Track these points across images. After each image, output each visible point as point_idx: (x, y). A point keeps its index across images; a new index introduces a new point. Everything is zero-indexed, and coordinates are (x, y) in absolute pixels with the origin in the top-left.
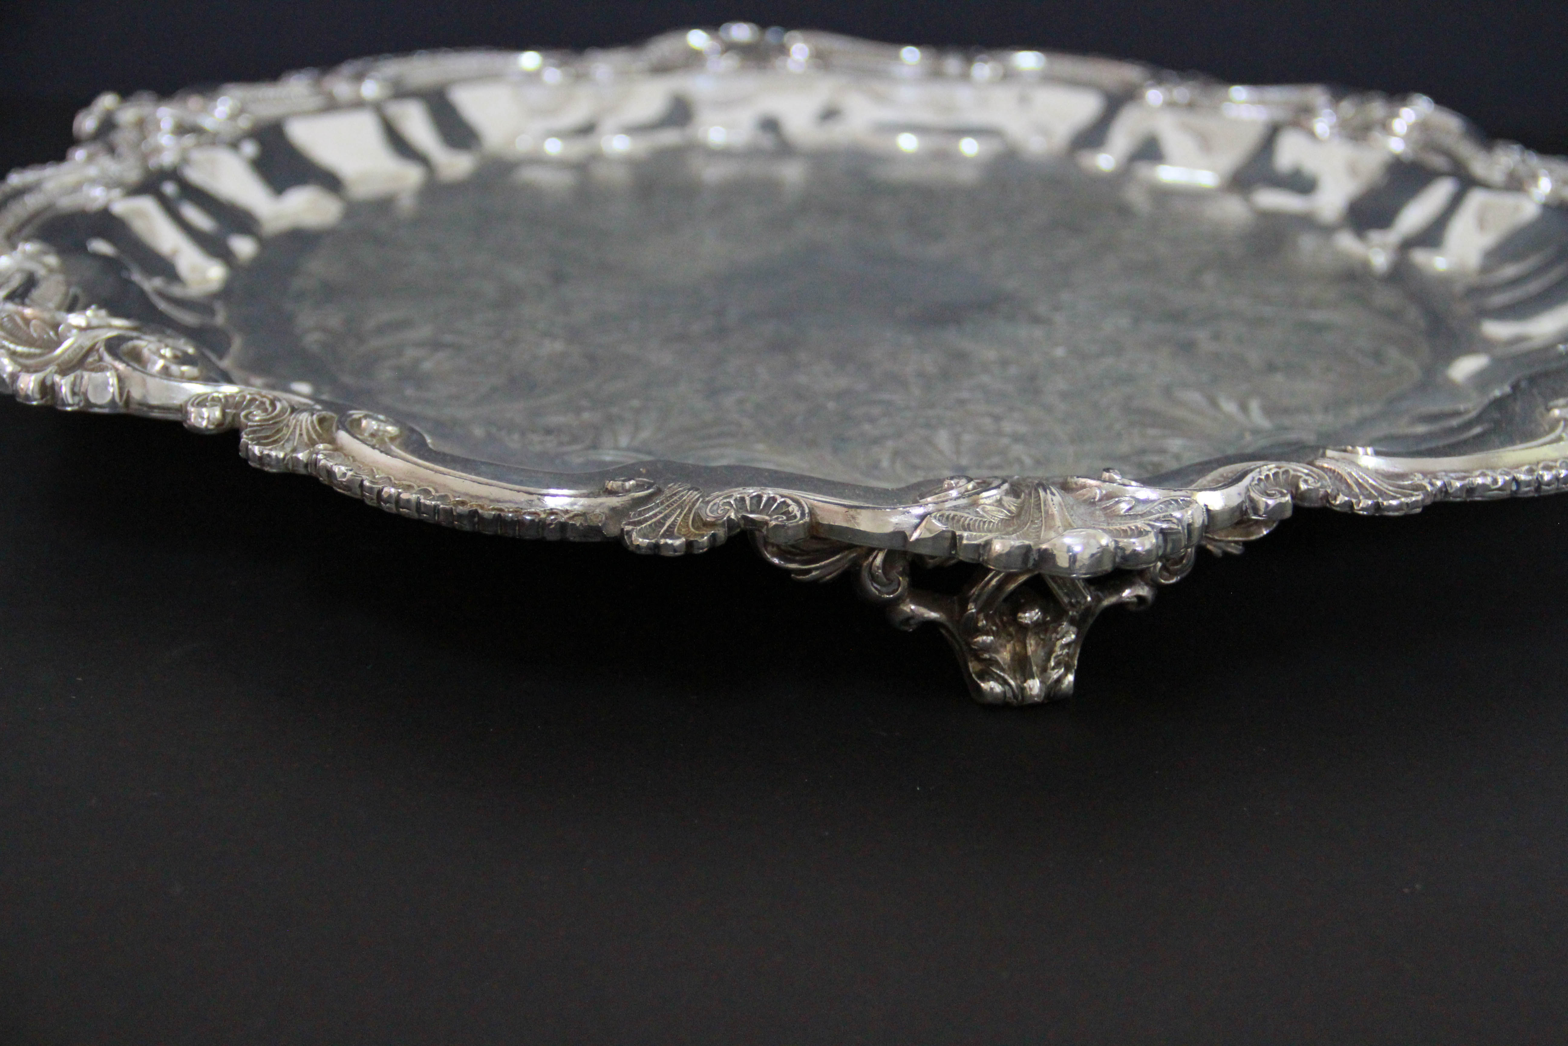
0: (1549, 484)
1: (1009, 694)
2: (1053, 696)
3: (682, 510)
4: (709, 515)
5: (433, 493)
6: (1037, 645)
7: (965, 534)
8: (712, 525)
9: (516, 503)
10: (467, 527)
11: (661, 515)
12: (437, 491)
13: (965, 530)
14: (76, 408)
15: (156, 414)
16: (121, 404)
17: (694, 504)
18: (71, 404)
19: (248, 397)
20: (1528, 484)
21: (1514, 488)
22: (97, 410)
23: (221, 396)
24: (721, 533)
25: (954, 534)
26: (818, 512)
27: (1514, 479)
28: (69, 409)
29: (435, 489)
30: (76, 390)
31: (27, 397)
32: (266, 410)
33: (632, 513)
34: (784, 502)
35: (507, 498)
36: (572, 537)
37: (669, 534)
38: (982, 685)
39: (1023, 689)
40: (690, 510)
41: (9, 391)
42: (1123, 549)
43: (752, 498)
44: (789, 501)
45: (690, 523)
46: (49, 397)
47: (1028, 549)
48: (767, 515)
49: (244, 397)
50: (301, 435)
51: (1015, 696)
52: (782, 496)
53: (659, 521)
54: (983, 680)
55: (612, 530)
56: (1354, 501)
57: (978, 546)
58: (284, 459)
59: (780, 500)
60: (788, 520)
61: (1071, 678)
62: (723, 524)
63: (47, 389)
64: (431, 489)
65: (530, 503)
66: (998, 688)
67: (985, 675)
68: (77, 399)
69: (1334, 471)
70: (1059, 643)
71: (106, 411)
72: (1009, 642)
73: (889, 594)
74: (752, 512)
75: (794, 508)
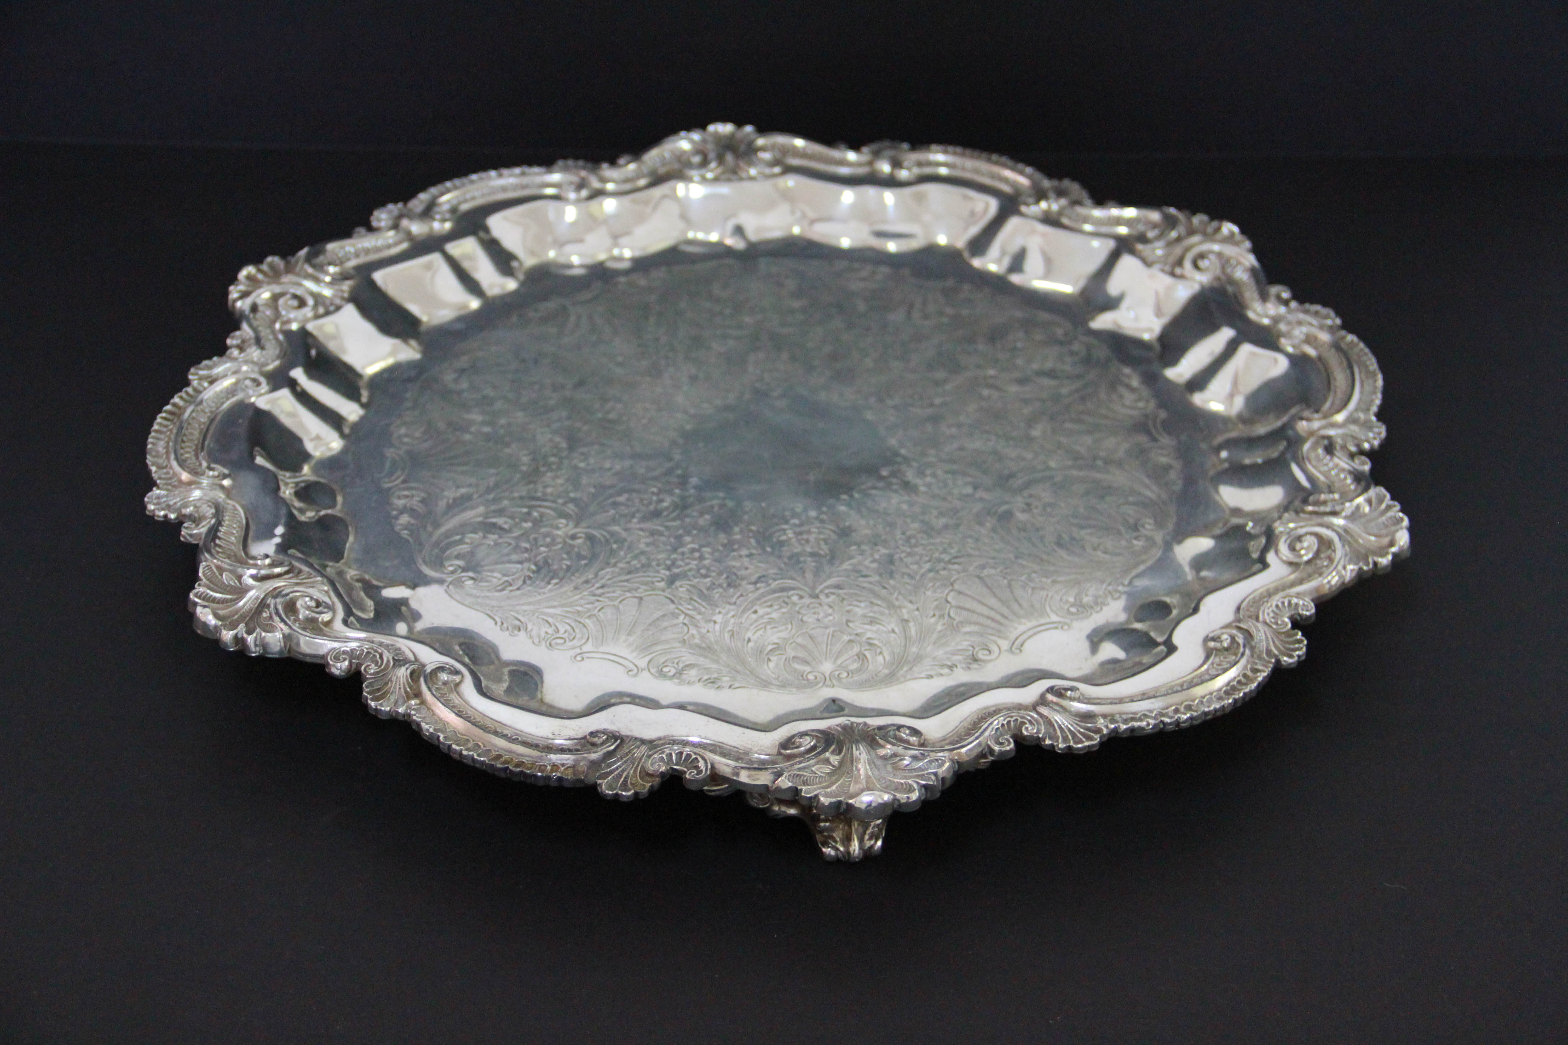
0: (1185, 722)
1: (840, 855)
2: (868, 856)
3: (633, 765)
4: (651, 769)
5: (482, 747)
6: (859, 825)
7: (804, 788)
8: (651, 775)
9: (532, 758)
10: (503, 775)
11: (621, 769)
12: (484, 746)
13: (804, 785)
14: (257, 654)
15: (308, 660)
16: (286, 652)
17: (641, 759)
18: (255, 651)
19: (366, 650)
20: (1171, 724)
21: (1162, 726)
22: (270, 656)
23: (348, 649)
24: (658, 780)
25: (796, 788)
26: (717, 766)
27: (1162, 722)
28: (254, 655)
29: (483, 743)
30: (258, 643)
31: (225, 644)
32: (376, 664)
33: (603, 765)
34: (696, 759)
35: (527, 754)
36: (566, 785)
37: (624, 786)
38: (824, 850)
39: (849, 853)
40: (639, 763)
41: (215, 638)
42: (899, 800)
43: (676, 754)
44: (700, 759)
45: (638, 774)
46: (240, 645)
47: (840, 802)
48: (686, 767)
49: (363, 651)
50: (400, 688)
51: (844, 856)
52: (695, 754)
53: (619, 774)
54: (824, 847)
55: (590, 780)
56: (1055, 744)
57: (811, 798)
58: (390, 710)
59: (694, 757)
60: (697, 774)
61: (879, 843)
62: (657, 776)
63: (238, 640)
64: (480, 744)
65: (541, 758)
66: (833, 853)
67: (825, 844)
68: (258, 649)
69: (1047, 718)
70: (872, 824)
71: (277, 656)
72: (841, 823)
73: (763, 805)
74: (676, 765)
75: (701, 764)
